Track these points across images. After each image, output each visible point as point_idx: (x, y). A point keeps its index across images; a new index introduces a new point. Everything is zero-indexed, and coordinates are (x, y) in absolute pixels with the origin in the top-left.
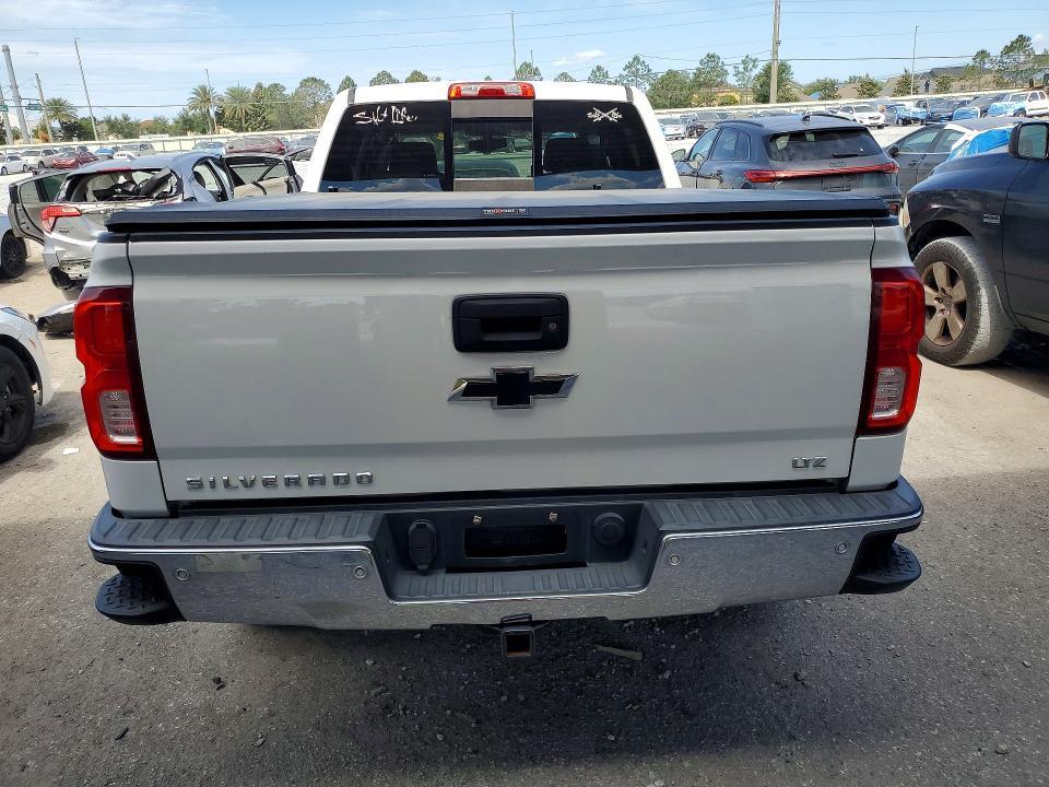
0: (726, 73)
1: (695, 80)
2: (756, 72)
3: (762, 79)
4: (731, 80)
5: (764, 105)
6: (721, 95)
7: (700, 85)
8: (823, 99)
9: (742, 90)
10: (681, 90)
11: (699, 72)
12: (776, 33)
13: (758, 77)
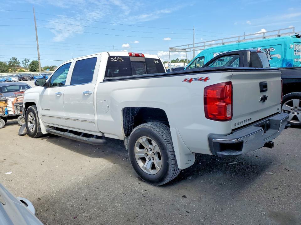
0: (20, 63)
1: (9, 65)
2: (29, 63)
3: (32, 65)
4: (22, 65)
5: (39, 72)
6: (19, 69)
7: (11, 66)
8: (51, 71)
9: (26, 68)
10: (5, 67)
11: (10, 63)
12: (38, 53)
13: (30, 65)
